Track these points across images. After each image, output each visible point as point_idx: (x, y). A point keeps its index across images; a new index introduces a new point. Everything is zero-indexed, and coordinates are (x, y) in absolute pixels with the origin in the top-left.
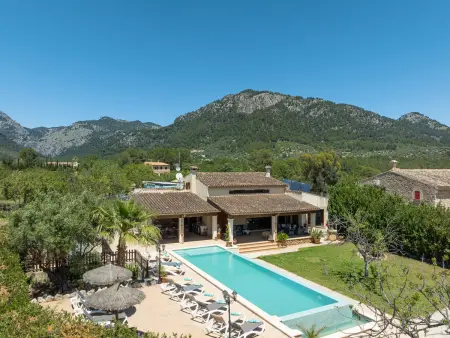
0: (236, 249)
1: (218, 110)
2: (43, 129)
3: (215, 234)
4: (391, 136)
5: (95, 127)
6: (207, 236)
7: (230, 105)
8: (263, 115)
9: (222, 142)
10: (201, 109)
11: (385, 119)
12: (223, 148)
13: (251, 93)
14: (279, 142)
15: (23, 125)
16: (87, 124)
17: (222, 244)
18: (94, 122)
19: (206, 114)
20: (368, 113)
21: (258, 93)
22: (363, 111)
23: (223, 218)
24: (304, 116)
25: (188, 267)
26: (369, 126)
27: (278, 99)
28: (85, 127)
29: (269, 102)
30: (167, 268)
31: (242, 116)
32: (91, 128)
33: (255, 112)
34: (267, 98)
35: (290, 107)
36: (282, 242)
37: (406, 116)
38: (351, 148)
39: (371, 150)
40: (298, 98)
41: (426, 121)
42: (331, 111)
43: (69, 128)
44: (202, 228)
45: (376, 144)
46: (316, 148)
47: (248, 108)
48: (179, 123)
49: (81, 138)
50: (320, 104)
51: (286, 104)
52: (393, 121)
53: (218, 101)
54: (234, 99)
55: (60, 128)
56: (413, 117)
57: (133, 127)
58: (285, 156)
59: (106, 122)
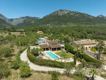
0: (52, 52)
1: (54, 15)
2: (12, 19)
3: (50, 50)
4: (94, 21)
5: (24, 18)
6: (49, 50)
7: (56, 13)
8: (64, 16)
9: (54, 22)
10: (49, 14)
11: (93, 17)
12: (55, 24)
13: (61, 10)
14: (68, 22)
15: (8, 18)
16: (23, 18)
17: (50, 51)
18: (24, 17)
19: (50, 16)
20: (89, 16)
21: (63, 10)
22: (88, 15)
23: (51, 48)
24: (74, 16)
25: (47, 54)
26: (89, 19)
27: (68, 12)
28: (22, 18)
29: (66, 13)
30: (45, 54)
31: (59, 16)
32: (24, 19)
33: (62, 15)
34: (65, 12)
35: (71, 14)
36: (58, 51)
37: (99, 16)
38: (85, 24)
39: (90, 25)
40: (73, 12)
41: (104, 17)
42: (81, 15)
43: (19, 19)
44: (48, 49)
45: (91, 23)
46: (76, 24)
47: (61, 14)
48: (44, 18)
49: (22, 21)
50: (78, 13)
51: (70, 13)
52: (95, 17)
53: (54, 12)
54: (57, 12)
55: (16, 19)
56: (101, 16)
57: (33, 18)
58: (69, 26)
59: (27, 17)
